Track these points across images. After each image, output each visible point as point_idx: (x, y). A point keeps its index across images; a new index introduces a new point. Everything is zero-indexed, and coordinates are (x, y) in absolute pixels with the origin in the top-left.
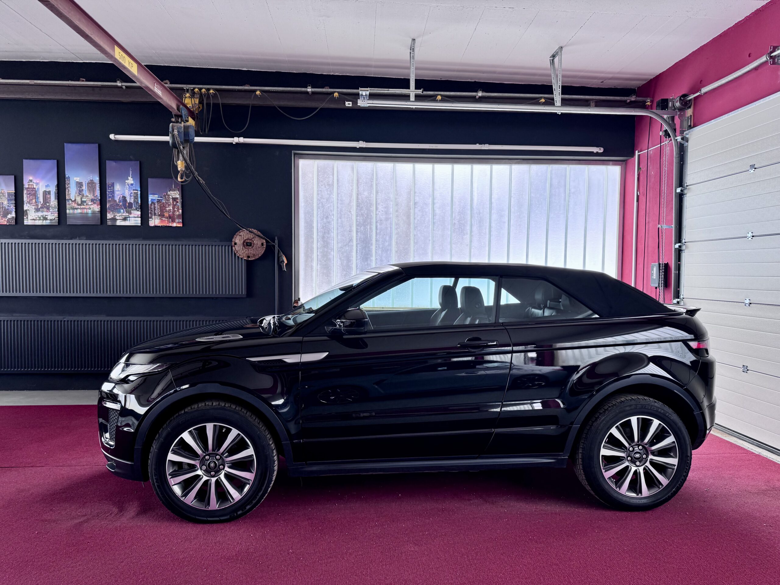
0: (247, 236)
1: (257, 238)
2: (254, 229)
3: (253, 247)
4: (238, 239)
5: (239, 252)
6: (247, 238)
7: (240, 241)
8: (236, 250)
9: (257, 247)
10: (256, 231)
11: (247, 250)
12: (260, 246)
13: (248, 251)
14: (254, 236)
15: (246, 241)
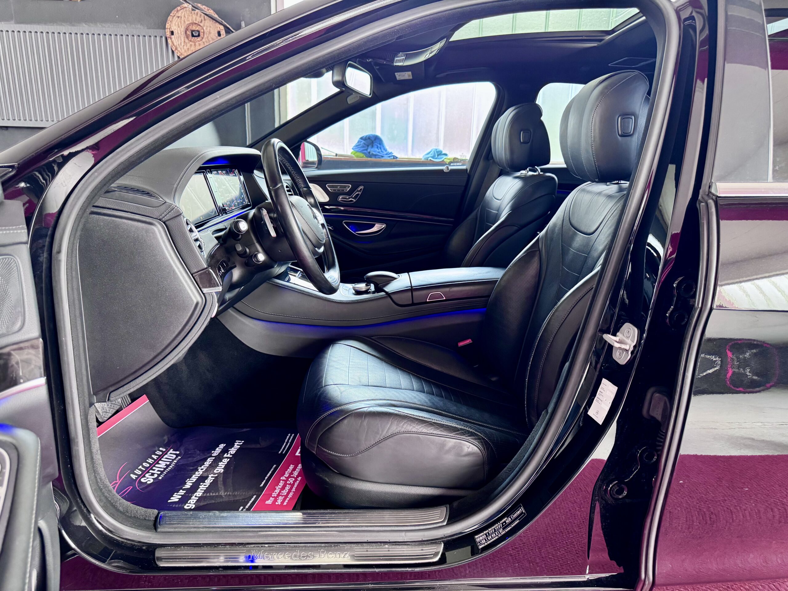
0: (190, 18)
1: (208, 23)
2: (203, 5)
3: (203, 38)
4: (175, 24)
5: (179, 49)
6: (191, 22)
7: (179, 27)
8: (174, 44)
9: (209, 38)
10: (206, 8)
11: (193, 44)
12: (215, 37)
13: (195, 45)
14: (203, 19)
15: (190, 27)
